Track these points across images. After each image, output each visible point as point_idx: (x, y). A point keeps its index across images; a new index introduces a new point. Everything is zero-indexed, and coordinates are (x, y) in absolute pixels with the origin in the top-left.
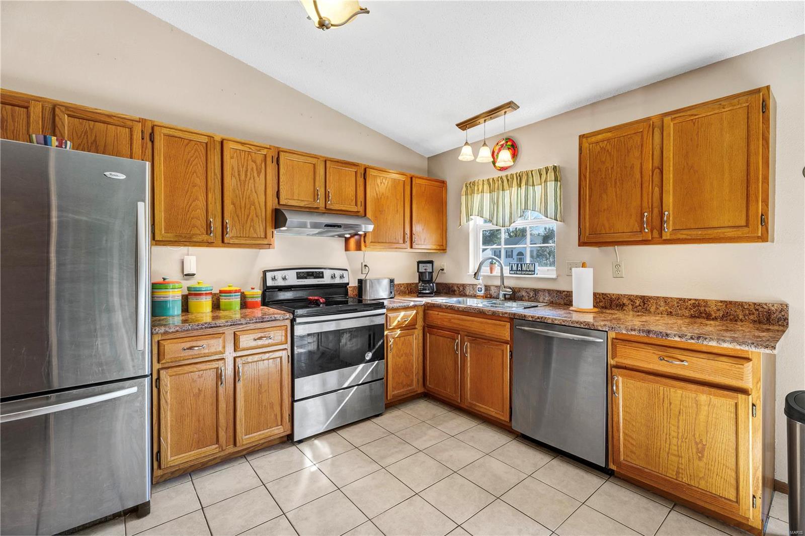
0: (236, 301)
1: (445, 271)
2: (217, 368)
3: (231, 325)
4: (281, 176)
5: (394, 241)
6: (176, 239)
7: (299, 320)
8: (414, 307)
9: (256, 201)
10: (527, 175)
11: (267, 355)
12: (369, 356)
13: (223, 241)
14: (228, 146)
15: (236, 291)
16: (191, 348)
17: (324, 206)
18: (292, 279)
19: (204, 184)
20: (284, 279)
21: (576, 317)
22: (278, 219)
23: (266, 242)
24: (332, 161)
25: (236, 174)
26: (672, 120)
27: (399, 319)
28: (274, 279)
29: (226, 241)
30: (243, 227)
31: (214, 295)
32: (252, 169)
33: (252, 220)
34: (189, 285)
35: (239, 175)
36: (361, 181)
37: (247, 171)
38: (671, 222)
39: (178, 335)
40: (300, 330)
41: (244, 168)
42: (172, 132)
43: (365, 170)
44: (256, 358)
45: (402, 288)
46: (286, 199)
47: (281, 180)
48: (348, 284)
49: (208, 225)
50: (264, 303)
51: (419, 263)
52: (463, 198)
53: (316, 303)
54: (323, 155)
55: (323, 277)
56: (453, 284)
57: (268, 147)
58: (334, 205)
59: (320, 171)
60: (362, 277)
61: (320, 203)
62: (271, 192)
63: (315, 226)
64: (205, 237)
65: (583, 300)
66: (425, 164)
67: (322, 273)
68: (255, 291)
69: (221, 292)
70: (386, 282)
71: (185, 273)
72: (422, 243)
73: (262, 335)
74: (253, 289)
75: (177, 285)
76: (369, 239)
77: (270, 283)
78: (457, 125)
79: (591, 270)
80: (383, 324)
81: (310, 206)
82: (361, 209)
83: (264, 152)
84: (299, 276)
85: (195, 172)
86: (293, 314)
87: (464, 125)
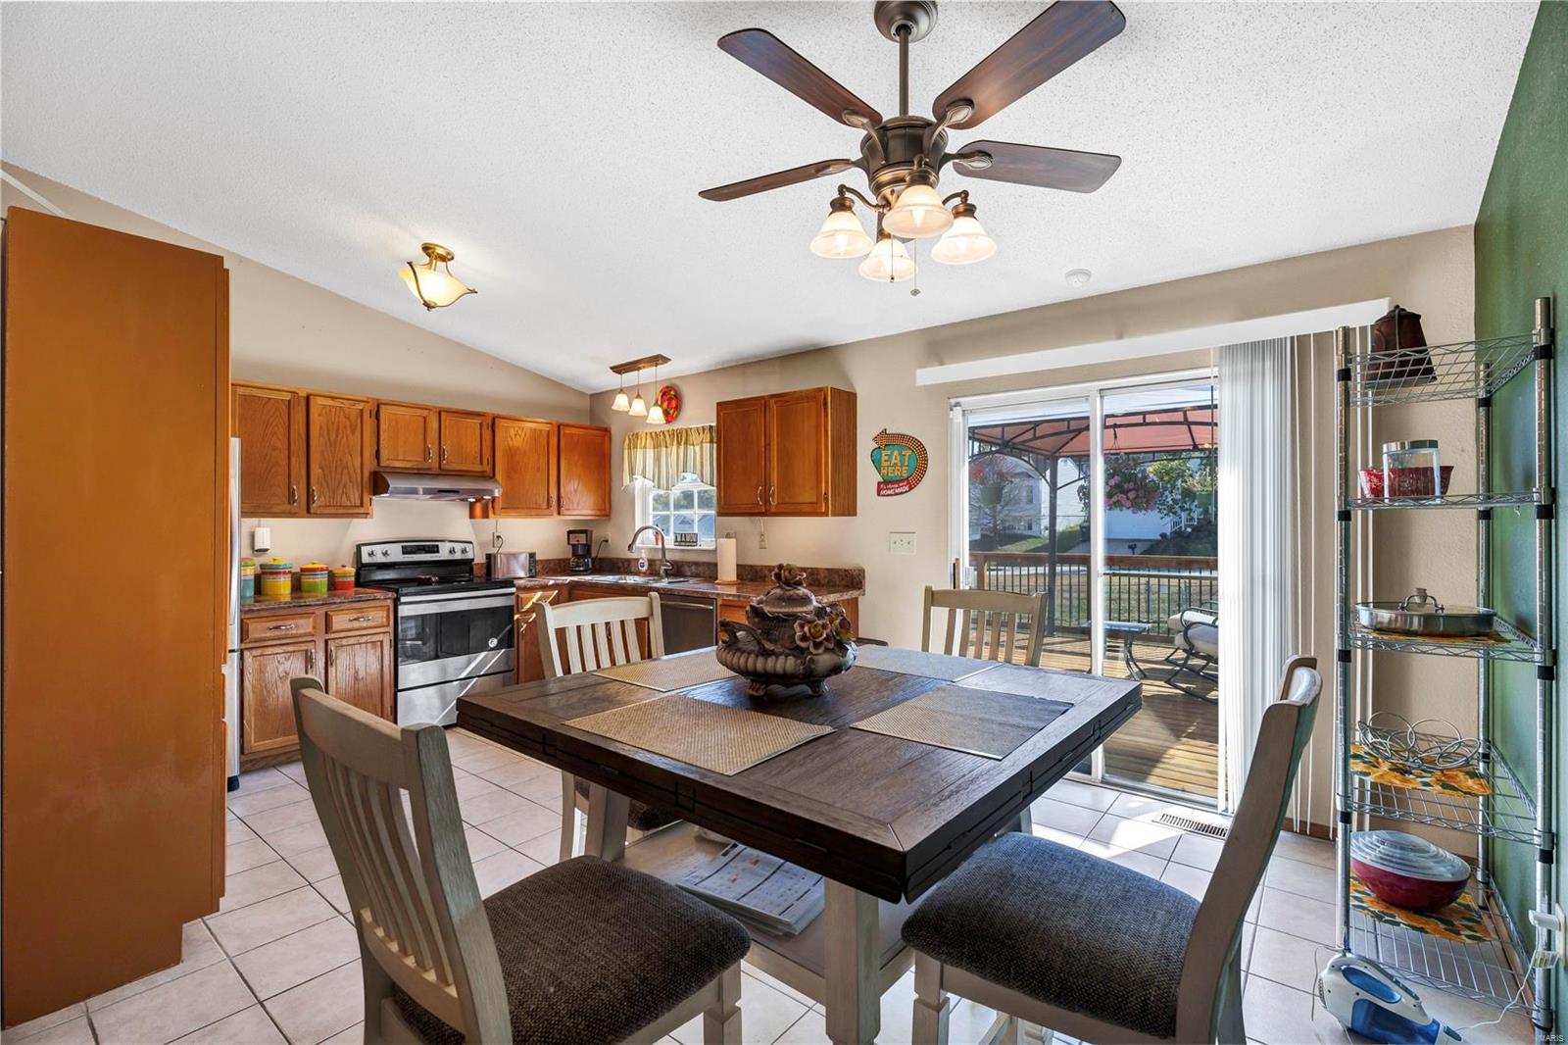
0: (322, 580)
1: (610, 542)
2: (306, 651)
3: (323, 604)
4: (381, 433)
5: (534, 506)
6: (252, 510)
7: (403, 599)
8: (555, 586)
9: (350, 464)
10: (687, 432)
11: (364, 639)
12: (493, 643)
13: (308, 511)
14: (317, 403)
15: (322, 569)
16: (277, 628)
17: (437, 465)
18: (396, 554)
19: (286, 447)
20: (385, 554)
21: (721, 590)
22: (378, 484)
23: (362, 511)
24: (448, 411)
25: (325, 434)
26: (776, 403)
27: (534, 600)
28: (371, 554)
29: (312, 511)
30: (334, 493)
31: (293, 575)
32: (345, 427)
33: (345, 486)
34: (262, 562)
35: (328, 434)
36: (487, 434)
37: (338, 429)
38: (776, 496)
39: (263, 614)
40: (405, 611)
41: (335, 427)
42: (248, 391)
43: (494, 419)
44: (352, 641)
45: (551, 565)
46: (388, 460)
47: (381, 439)
48: (473, 560)
49: (291, 493)
50: (358, 583)
51: (570, 532)
52: (626, 452)
53: (428, 582)
54: (436, 405)
55: (438, 552)
56: (618, 559)
57: (365, 399)
58: (452, 463)
59: (434, 424)
60: (493, 551)
61: (433, 461)
62: (369, 453)
63: (427, 492)
64: (287, 507)
65: (728, 572)
66: (586, 404)
67: (437, 546)
68: (347, 568)
69: (302, 570)
70: (524, 559)
71: (256, 548)
72: (575, 506)
73: (359, 615)
74: (344, 566)
75: (250, 563)
76: (499, 505)
77: (366, 559)
78: (612, 368)
79: (734, 540)
80: (513, 606)
81: (420, 467)
82: (488, 469)
83: (361, 406)
84: (406, 551)
85: (276, 433)
86: (397, 593)
87: (619, 369)
